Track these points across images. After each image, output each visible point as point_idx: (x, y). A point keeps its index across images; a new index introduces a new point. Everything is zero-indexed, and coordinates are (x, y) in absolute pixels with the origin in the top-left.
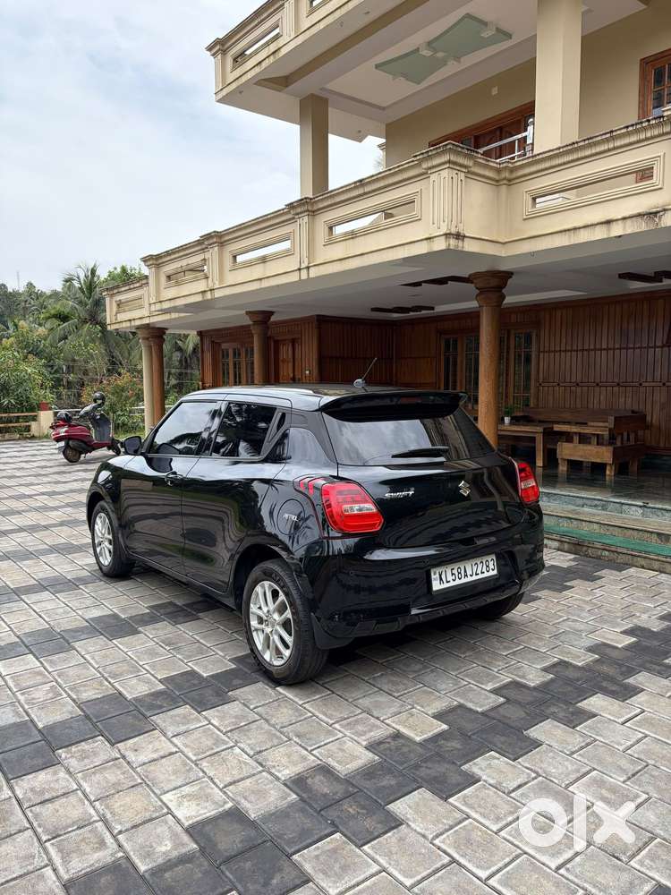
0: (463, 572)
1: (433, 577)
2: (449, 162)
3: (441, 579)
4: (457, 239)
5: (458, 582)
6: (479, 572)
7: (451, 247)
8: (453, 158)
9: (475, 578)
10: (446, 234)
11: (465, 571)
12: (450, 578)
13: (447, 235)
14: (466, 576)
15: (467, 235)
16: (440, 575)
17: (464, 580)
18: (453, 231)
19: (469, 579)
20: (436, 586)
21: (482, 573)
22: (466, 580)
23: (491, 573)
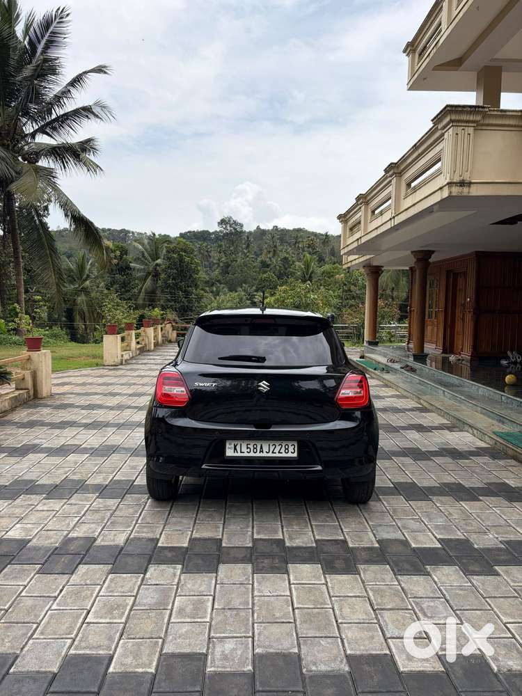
0: (259, 448)
1: (228, 446)
2: (451, 121)
3: (235, 449)
4: (461, 186)
5: (252, 454)
6: (276, 451)
7: (453, 194)
8: (454, 117)
9: (270, 455)
10: (448, 184)
11: (262, 448)
12: (244, 449)
13: (450, 184)
14: (261, 451)
15: (473, 181)
16: (235, 446)
17: (259, 455)
18: (457, 179)
19: (264, 455)
20: (230, 452)
21: (279, 452)
22: (261, 455)
23: (290, 455)
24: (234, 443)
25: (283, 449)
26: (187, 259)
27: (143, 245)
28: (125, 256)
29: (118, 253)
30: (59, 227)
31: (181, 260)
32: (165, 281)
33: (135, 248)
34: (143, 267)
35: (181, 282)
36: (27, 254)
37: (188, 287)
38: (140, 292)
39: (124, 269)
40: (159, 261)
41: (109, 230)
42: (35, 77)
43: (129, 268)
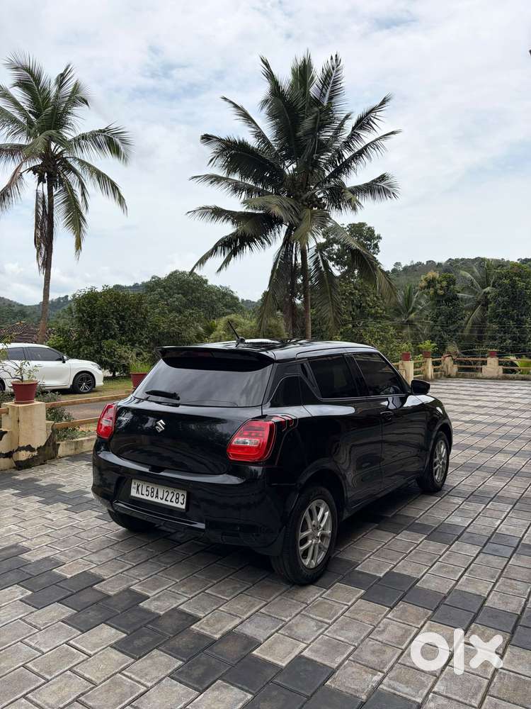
0: (155, 493)
1: (133, 485)
3: (138, 490)
5: (149, 498)
6: (169, 499)
9: (163, 502)
11: (157, 493)
12: (144, 492)
14: (157, 497)
16: (138, 487)
17: (154, 499)
19: (158, 501)
20: (134, 493)
21: (171, 501)
22: (156, 500)
23: (179, 506)
24: (138, 482)
25: (174, 498)
26: (521, 284)
27: (472, 273)
28: (452, 286)
29: (444, 283)
30: (412, 261)
31: (513, 285)
32: (494, 310)
33: (464, 277)
34: (471, 296)
35: (513, 310)
36: (357, 291)
37: (522, 315)
38: (466, 324)
39: (452, 299)
40: (488, 289)
41: (463, 259)
42: (317, 129)
43: (456, 298)
